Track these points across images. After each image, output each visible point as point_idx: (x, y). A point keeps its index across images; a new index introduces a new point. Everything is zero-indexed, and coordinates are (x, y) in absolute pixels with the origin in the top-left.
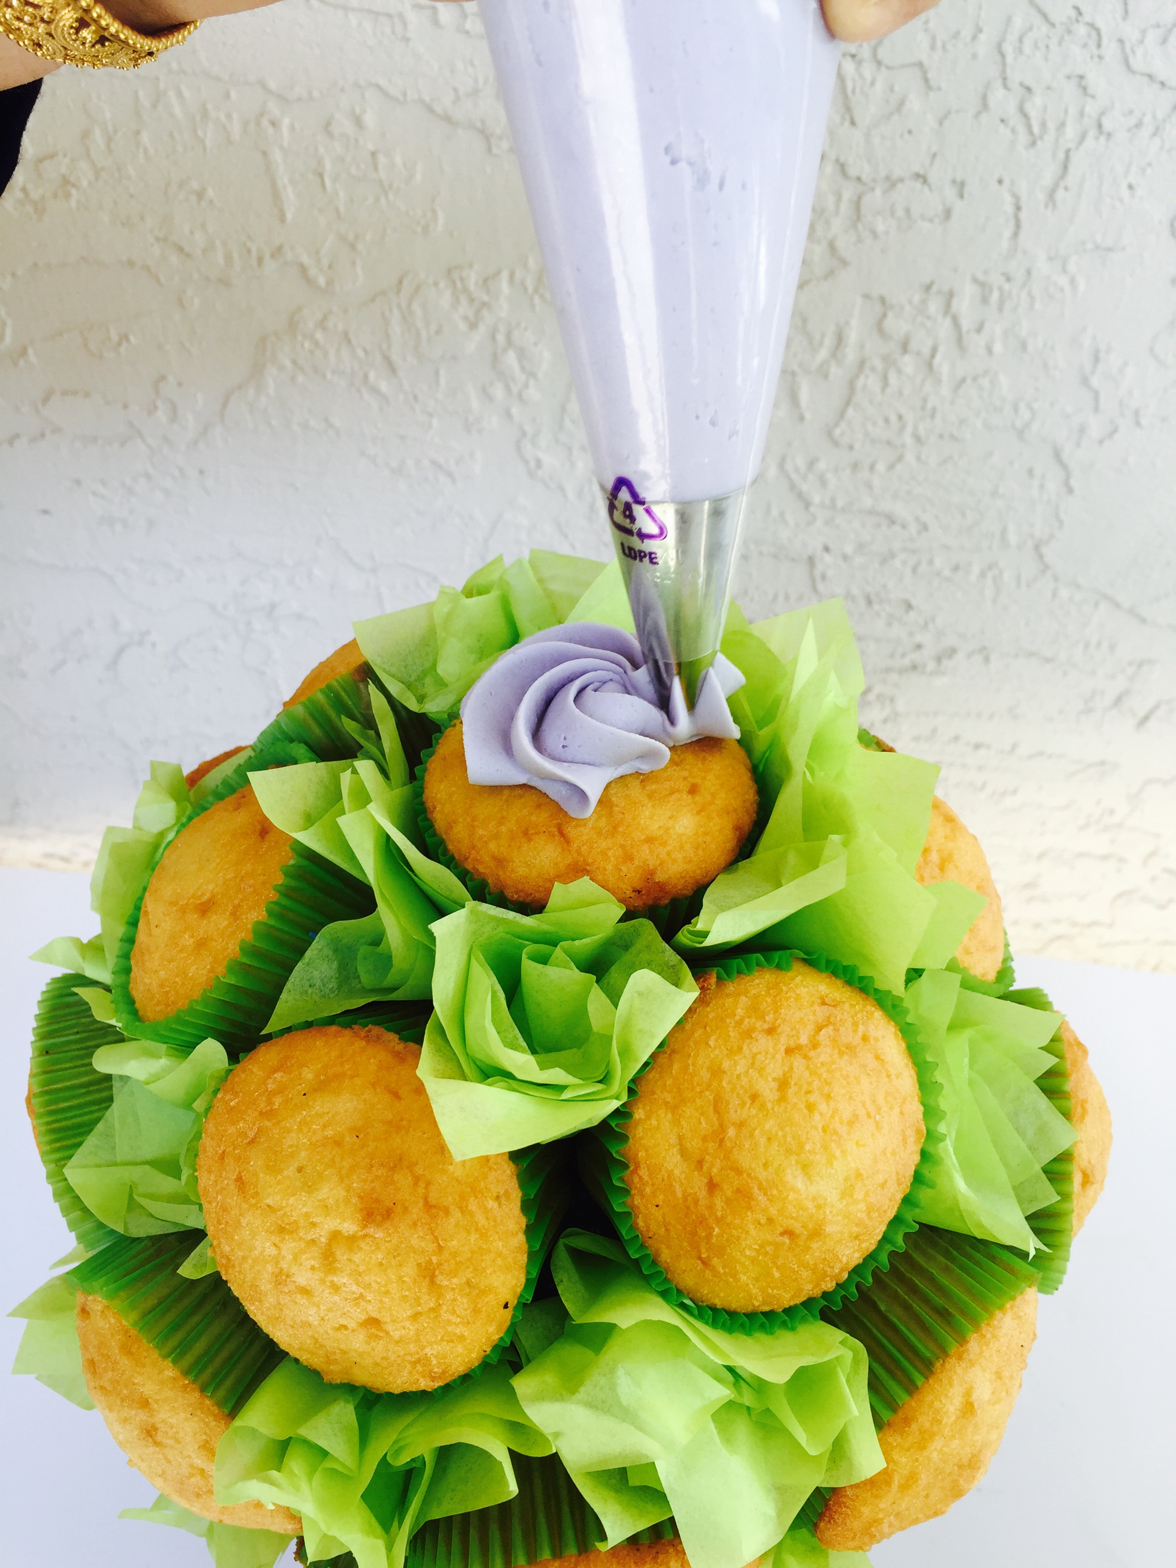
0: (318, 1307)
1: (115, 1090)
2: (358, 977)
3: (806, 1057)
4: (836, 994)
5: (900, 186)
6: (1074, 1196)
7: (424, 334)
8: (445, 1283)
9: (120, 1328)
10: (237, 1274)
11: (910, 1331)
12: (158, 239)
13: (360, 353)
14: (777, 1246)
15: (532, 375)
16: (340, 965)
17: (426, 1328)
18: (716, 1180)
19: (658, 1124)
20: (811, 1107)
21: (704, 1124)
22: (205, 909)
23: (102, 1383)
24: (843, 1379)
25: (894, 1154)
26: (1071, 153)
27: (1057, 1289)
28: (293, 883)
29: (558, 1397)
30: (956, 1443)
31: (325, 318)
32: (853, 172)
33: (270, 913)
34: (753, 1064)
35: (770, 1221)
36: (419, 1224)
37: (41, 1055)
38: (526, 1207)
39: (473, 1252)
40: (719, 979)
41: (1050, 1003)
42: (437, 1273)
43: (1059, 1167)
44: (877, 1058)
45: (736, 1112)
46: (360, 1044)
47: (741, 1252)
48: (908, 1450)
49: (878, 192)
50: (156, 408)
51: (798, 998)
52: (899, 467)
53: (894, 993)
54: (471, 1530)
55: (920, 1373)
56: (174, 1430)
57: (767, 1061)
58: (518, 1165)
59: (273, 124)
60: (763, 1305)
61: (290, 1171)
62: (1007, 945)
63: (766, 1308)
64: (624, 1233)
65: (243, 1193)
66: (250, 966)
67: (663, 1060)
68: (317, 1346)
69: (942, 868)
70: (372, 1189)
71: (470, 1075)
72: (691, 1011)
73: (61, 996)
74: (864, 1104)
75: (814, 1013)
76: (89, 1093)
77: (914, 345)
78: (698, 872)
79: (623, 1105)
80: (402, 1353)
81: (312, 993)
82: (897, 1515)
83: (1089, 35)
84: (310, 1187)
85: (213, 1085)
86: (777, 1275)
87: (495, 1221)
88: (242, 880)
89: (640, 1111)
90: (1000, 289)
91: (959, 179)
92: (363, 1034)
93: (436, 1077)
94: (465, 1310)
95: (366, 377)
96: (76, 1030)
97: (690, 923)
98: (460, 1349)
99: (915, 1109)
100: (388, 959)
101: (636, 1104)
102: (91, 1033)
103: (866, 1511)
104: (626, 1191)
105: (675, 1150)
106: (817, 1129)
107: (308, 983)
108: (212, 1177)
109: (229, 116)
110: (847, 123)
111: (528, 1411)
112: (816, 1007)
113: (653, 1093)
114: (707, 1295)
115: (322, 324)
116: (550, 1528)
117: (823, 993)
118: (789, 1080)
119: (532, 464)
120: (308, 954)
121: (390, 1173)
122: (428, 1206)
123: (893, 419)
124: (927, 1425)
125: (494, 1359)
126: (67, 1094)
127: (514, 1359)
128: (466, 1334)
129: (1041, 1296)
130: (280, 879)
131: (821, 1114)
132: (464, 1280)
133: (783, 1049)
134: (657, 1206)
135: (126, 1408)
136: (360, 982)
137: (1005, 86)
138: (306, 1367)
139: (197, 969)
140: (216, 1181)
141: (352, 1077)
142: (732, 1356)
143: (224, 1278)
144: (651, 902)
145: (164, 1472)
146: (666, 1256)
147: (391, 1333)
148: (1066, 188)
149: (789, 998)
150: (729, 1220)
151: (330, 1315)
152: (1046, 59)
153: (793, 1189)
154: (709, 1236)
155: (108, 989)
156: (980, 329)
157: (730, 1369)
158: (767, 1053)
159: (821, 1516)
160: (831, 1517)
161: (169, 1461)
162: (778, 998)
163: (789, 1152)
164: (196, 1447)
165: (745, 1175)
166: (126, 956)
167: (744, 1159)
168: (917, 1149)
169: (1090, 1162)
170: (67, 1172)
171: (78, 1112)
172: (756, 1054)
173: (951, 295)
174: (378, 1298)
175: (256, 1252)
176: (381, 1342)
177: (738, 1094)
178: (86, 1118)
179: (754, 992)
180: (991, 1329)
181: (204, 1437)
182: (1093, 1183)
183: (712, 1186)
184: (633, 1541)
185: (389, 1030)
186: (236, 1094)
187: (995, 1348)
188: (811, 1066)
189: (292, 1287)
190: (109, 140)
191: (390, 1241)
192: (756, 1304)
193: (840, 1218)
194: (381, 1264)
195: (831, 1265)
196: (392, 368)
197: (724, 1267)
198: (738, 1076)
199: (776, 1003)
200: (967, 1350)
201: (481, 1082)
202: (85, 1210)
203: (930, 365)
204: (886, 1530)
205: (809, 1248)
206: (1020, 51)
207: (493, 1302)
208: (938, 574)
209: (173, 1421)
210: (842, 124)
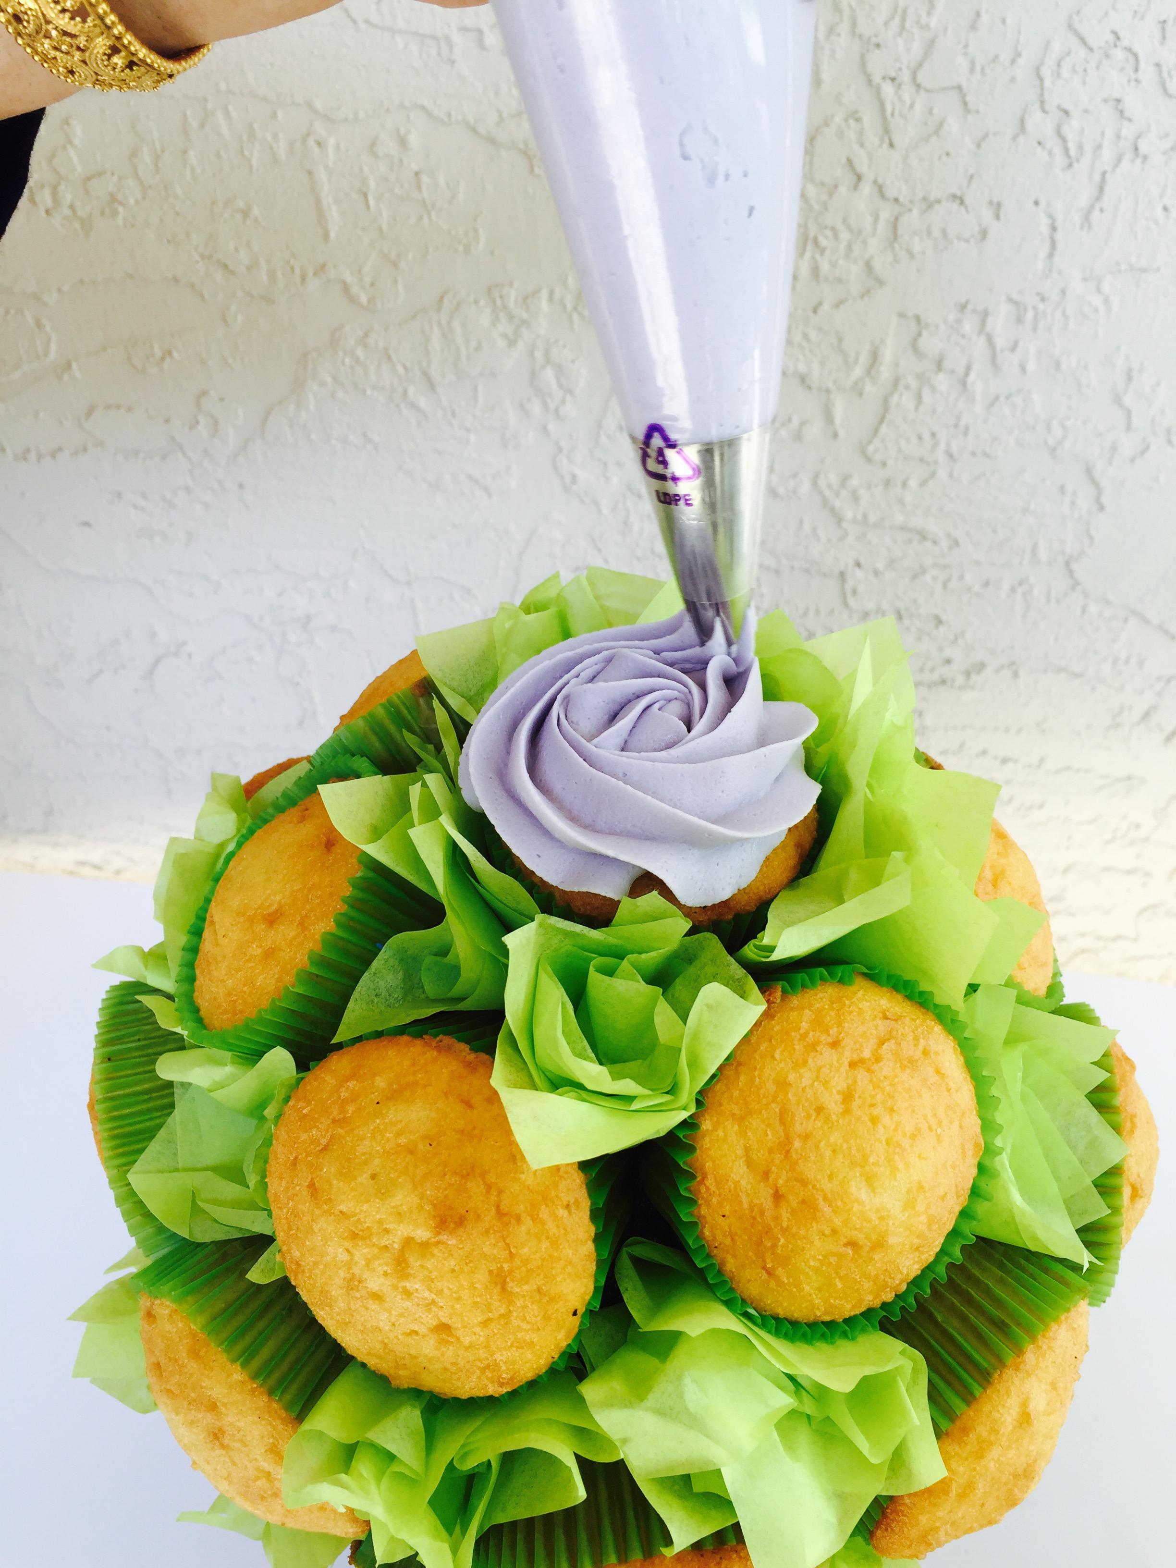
0: (390, 1312)
1: (176, 1097)
2: (423, 987)
3: (869, 1070)
4: (897, 1009)
5: (937, 207)
6: (1124, 1210)
7: (463, 350)
8: (517, 1290)
9: (188, 1332)
10: (306, 1279)
11: (967, 1341)
12: (202, 256)
13: (400, 369)
14: (841, 1256)
15: (571, 392)
16: (404, 975)
17: (495, 1334)
18: (783, 1190)
19: (726, 1136)
20: (874, 1120)
21: (770, 1136)
22: (272, 919)
23: (168, 1387)
24: (903, 1389)
25: (953, 1167)
26: (1107, 176)
27: (1104, 1302)
28: (359, 894)
29: (627, 1404)
30: (1011, 1453)
31: (366, 335)
32: (891, 193)
33: (338, 924)
34: (817, 1077)
35: (834, 1232)
36: (492, 1232)
37: (102, 1062)
38: (594, 1215)
39: (543, 1260)
40: (784, 993)
41: (1098, 1018)
42: (508, 1280)
43: (1111, 1181)
44: (938, 1072)
45: (802, 1124)
46: (432, 1054)
47: (805, 1262)
48: (967, 1459)
49: (915, 213)
50: (197, 422)
51: (861, 1012)
52: (931, 483)
53: (953, 1008)
54: (536, 1535)
55: (979, 1384)
56: (242, 1433)
57: (832, 1075)
58: (586, 1175)
59: (319, 144)
60: (824, 1314)
61: (364, 1178)
62: (1056, 961)
63: (827, 1318)
64: (690, 1242)
65: (316, 1199)
66: (317, 976)
67: (729, 1072)
68: (387, 1351)
69: (995, 884)
70: (445, 1197)
71: (541, 1087)
72: (758, 1024)
73: (122, 1003)
74: (925, 1117)
75: (876, 1026)
76: (150, 1099)
77: (947, 364)
78: (761, 888)
79: (690, 1117)
80: (472, 1358)
81: (378, 1002)
82: (953, 1523)
83: (1127, 60)
84: (383, 1194)
85: (283, 1093)
86: (839, 1285)
87: (565, 1229)
88: (310, 890)
89: (708, 1122)
90: (1035, 308)
91: (995, 200)
92: (434, 1044)
93: (509, 1087)
94: (536, 1317)
95: (405, 393)
96: (137, 1037)
97: (755, 937)
98: (529, 1355)
99: (974, 1122)
100: (455, 970)
101: (703, 1115)
102: (152, 1041)
103: (924, 1520)
104: (692, 1201)
105: (742, 1161)
106: (881, 1142)
107: (374, 993)
108: (284, 1183)
109: (275, 136)
110: (886, 146)
111: (597, 1418)
112: (878, 1021)
113: (721, 1104)
114: (770, 1305)
115: (363, 341)
116: (615, 1533)
117: (884, 1007)
118: (853, 1093)
119: (568, 479)
120: (375, 964)
121: (463, 1181)
122: (500, 1214)
123: (926, 436)
124: (985, 1435)
125: (562, 1366)
126: (127, 1100)
127: (578, 1365)
128: (535, 1340)
129: (1093, 1310)
130: (348, 891)
131: (885, 1127)
132: (535, 1287)
133: (846, 1063)
134: (724, 1216)
135: (193, 1412)
136: (424, 992)
137: (1044, 111)
138: (374, 1371)
139: (265, 978)
140: (288, 1188)
141: (425, 1086)
142: (798, 1365)
143: (293, 1283)
144: (715, 917)
145: (229, 1475)
146: (731, 1265)
147: (461, 1339)
148: (1102, 210)
149: (852, 1012)
150: (794, 1230)
151: (402, 1320)
152: (1084, 83)
153: (857, 1201)
154: (774, 1246)
155: (170, 997)
156: (1014, 348)
157: (791, 1378)
158: (831, 1066)
159: (878, 1524)
160: (888, 1525)
161: (234, 1463)
162: (841, 1012)
163: (853, 1164)
164: (263, 1450)
165: (810, 1187)
166: (190, 965)
167: (809, 1170)
168: (975, 1162)
169: (1139, 1176)
170: (131, 1177)
171: (142, 1118)
172: (821, 1067)
173: (986, 314)
174: (450, 1304)
175: (328, 1258)
176: (451, 1348)
177: (803, 1106)
178: (148, 1124)
179: (817, 1005)
180: (1046, 1341)
181: (271, 1440)
182: (1141, 1197)
183: (778, 1197)
184: (697, 1547)
185: (460, 1040)
186: (308, 1102)
187: (1051, 1359)
188: (875, 1080)
189: (363, 1292)
190: (157, 159)
191: (463, 1248)
192: (818, 1314)
193: (902, 1230)
194: (453, 1271)
195: (892, 1276)
196: (431, 385)
197: (788, 1277)
198: (804, 1089)
199: (840, 1017)
200: (1024, 1362)
201: (551, 1092)
202: (148, 1215)
203: (964, 383)
204: (943, 1539)
205: (871, 1259)
206: (1059, 75)
207: (563, 1310)
208: (969, 589)
209: (241, 1424)
210: (880, 146)
